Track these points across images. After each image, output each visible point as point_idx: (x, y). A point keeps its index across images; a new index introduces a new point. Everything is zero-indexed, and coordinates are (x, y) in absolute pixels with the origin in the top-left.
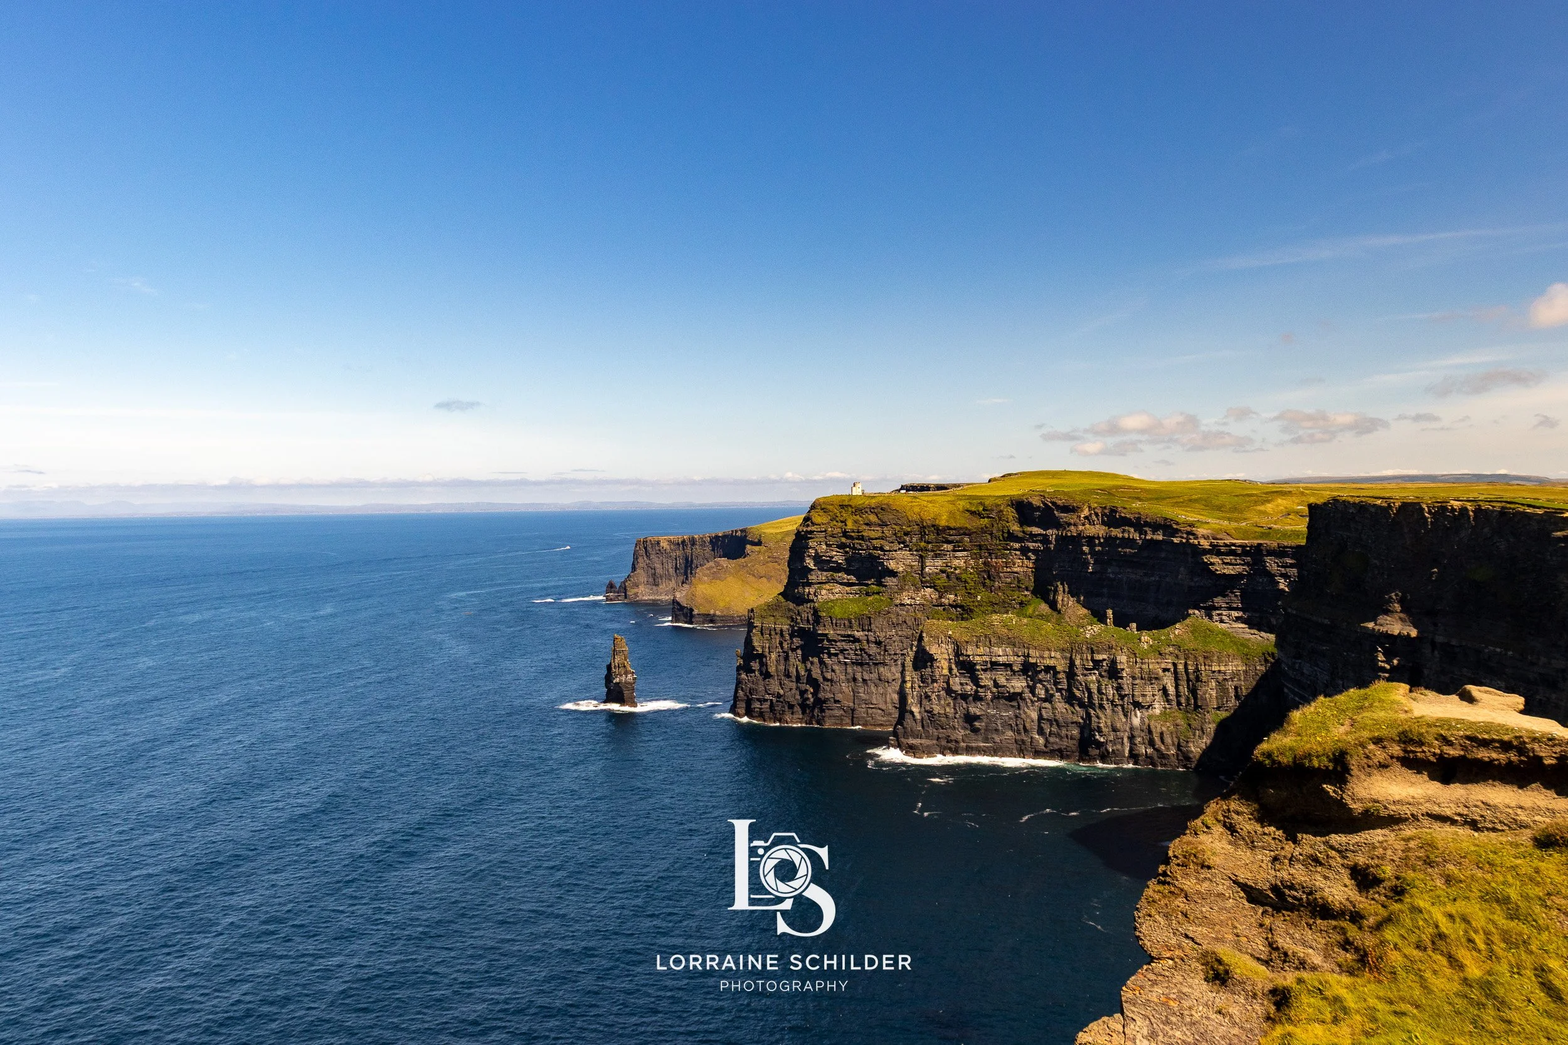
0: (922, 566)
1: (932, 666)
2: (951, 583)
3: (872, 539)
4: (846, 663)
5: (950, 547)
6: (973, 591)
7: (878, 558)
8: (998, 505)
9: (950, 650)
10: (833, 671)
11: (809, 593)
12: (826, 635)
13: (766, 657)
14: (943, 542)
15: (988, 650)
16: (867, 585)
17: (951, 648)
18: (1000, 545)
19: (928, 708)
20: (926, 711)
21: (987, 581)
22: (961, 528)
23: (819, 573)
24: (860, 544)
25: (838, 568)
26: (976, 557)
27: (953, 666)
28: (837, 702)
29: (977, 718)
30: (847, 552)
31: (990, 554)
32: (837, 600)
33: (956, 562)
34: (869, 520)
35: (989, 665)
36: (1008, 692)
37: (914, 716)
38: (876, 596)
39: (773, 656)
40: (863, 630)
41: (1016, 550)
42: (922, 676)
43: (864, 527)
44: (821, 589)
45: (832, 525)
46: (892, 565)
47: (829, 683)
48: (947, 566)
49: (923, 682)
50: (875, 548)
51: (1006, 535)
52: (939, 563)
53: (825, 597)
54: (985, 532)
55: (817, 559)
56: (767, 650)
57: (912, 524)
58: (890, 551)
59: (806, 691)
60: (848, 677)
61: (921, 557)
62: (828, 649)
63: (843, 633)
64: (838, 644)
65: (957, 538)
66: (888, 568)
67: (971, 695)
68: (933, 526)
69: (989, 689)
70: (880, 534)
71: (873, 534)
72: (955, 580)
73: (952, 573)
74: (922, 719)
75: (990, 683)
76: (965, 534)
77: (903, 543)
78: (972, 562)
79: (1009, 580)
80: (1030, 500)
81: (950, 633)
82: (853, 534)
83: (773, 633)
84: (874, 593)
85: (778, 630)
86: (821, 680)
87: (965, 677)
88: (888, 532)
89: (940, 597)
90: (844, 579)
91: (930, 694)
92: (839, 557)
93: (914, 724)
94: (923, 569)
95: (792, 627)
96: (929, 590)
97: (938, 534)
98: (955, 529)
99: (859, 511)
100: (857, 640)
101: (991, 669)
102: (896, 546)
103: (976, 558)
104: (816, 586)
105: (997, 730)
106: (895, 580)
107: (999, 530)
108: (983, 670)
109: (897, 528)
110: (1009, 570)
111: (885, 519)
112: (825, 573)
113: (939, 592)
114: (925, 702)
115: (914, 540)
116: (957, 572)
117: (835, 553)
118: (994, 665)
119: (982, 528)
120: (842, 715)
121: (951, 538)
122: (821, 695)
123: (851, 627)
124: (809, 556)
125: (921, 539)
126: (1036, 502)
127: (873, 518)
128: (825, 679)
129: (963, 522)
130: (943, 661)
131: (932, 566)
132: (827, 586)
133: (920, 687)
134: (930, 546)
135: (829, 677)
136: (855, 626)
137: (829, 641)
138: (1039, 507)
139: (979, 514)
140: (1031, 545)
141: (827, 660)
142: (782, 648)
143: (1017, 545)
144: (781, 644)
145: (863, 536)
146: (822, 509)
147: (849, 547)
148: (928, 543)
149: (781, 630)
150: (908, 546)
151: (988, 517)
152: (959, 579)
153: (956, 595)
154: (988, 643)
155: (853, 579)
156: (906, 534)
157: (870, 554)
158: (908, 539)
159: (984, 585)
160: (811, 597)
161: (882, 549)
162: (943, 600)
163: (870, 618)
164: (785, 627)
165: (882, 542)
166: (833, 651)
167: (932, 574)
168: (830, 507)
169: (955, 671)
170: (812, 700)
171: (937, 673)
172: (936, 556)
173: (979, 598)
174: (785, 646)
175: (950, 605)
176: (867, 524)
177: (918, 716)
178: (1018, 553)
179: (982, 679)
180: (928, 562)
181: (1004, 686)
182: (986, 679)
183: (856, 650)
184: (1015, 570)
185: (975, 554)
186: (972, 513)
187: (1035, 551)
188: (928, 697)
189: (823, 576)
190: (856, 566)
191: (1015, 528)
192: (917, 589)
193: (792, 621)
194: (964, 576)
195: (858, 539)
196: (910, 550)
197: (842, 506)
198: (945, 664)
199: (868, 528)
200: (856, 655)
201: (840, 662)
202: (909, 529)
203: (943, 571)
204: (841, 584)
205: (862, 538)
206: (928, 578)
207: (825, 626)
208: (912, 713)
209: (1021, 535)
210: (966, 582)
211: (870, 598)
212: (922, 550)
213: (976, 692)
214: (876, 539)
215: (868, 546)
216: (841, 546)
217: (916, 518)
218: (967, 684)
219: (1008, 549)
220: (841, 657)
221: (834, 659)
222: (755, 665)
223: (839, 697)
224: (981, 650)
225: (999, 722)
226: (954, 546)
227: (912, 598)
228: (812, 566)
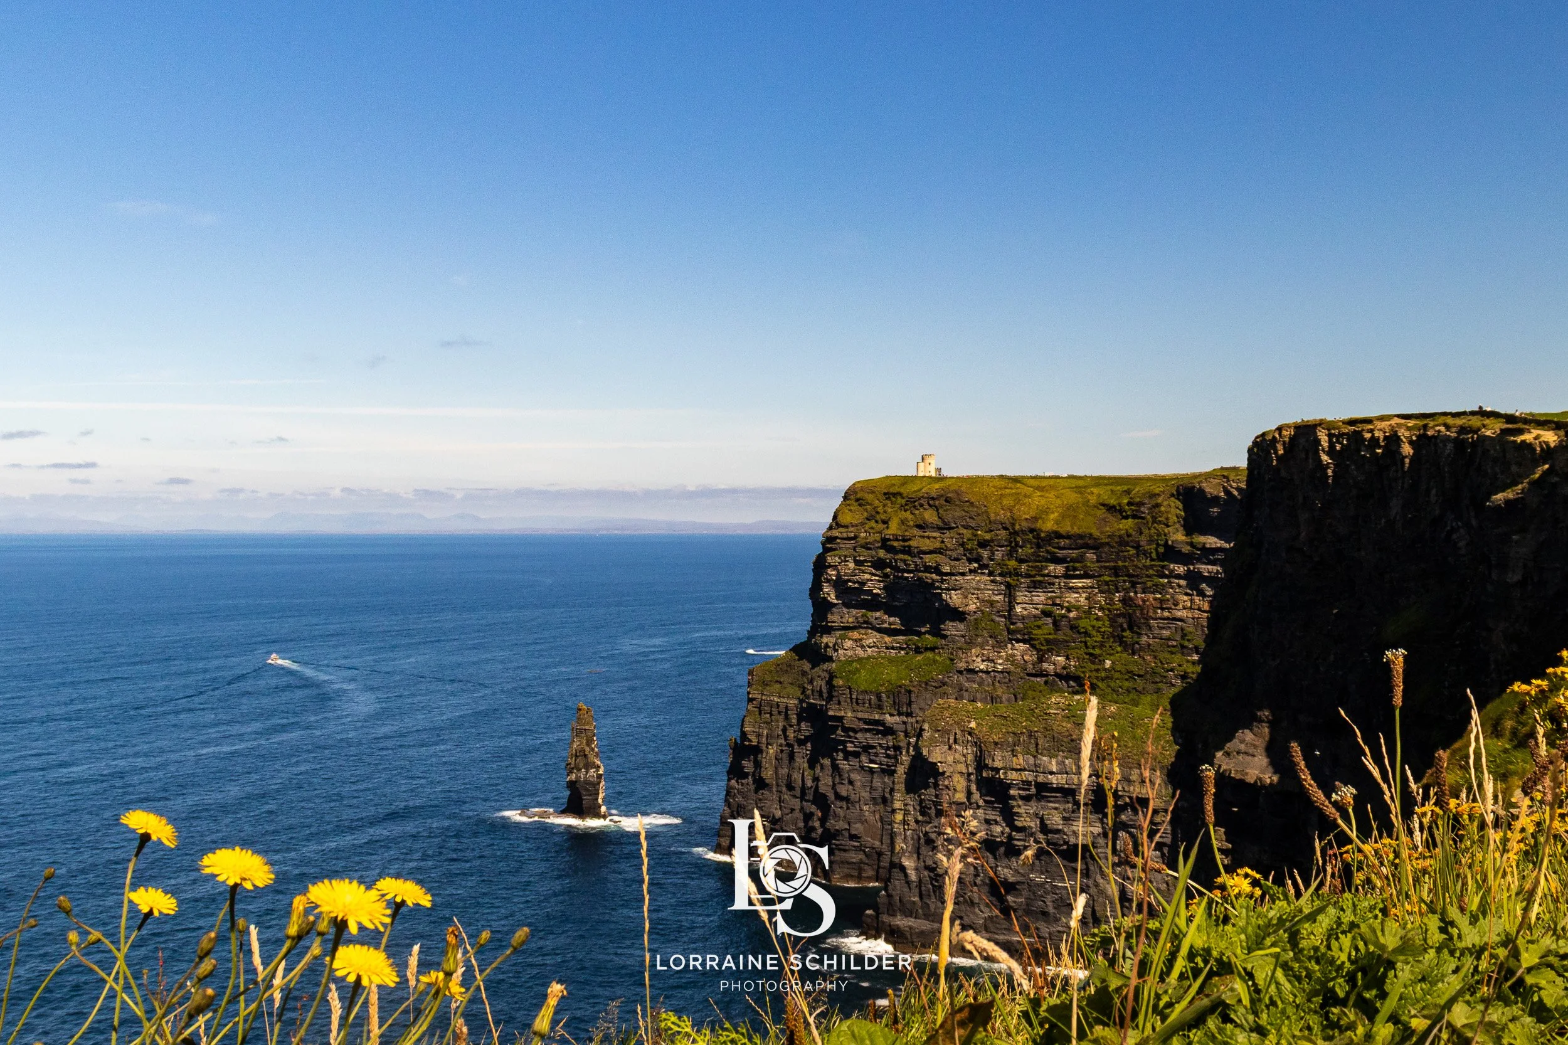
0: (1010, 602)
1: (936, 785)
2: (1060, 636)
3: (925, 553)
4: (871, 770)
5: (1060, 569)
6: (1097, 651)
7: (932, 585)
8: (1153, 496)
9: (970, 757)
10: (851, 782)
11: (827, 646)
12: (840, 719)
13: (761, 751)
14: (1047, 560)
15: (1031, 760)
16: (919, 634)
17: (970, 751)
18: (1152, 567)
19: (930, 863)
20: (927, 868)
21: (1127, 633)
22: (1080, 536)
23: (845, 610)
24: (904, 561)
25: (873, 604)
26: (1107, 589)
27: (974, 787)
28: (853, 837)
29: (1011, 887)
30: (886, 576)
31: (1134, 585)
32: (869, 658)
33: (1072, 597)
34: (924, 520)
35: (1033, 790)
36: (1066, 843)
37: (906, 875)
38: (930, 655)
39: (772, 751)
40: (900, 714)
41: (1178, 577)
42: (921, 801)
43: (917, 532)
44: (843, 638)
45: (867, 527)
46: (954, 599)
47: (844, 805)
48: (1054, 604)
49: (923, 814)
50: (928, 569)
51: (1161, 550)
52: (1040, 597)
53: (849, 653)
54: (1127, 544)
55: (840, 584)
56: (764, 740)
57: (994, 526)
58: (951, 574)
59: (812, 814)
60: (875, 795)
61: (1008, 586)
62: (844, 743)
63: (866, 716)
64: (859, 735)
65: (1074, 553)
66: (948, 605)
67: (1002, 843)
68: (1032, 531)
69: (1032, 834)
70: (937, 545)
71: (926, 545)
72: (1069, 632)
73: (1063, 616)
74: (920, 881)
75: (1034, 824)
76: (1087, 546)
77: (977, 560)
78: (1100, 598)
79: (1166, 633)
80: (1204, 485)
81: (973, 725)
82: (895, 544)
83: (775, 711)
84: (927, 649)
85: (782, 706)
86: (831, 797)
87: (994, 809)
88: (950, 540)
89: (1041, 660)
90: (883, 622)
91: (933, 836)
92: (875, 586)
93: (906, 889)
94: (1011, 608)
95: (801, 701)
96: (1021, 646)
97: (1039, 546)
98: (1068, 537)
99: (912, 503)
100: (889, 731)
101: (1039, 797)
102: (964, 567)
103: (1109, 591)
104: (838, 633)
105: (1045, 914)
106: (961, 626)
107: (1151, 541)
108: (1022, 798)
109: (967, 533)
110: (1166, 614)
111: (948, 517)
112: (854, 612)
113: (1038, 650)
114: (924, 850)
115: (998, 555)
116: (1072, 615)
117: (867, 576)
118: (1043, 791)
119: (1120, 537)
120: (861, 862)
121: (1061, 553)
122: (831, 823)
123: (880, 707)
124: (828, 581)
125: (1010, 555)
126: (1212, 489)
127: (930, 516)
128: (838, 797)
129: (1087, 525)
130: (956, 777)
131: (1029, 603)
132: (855, 635)
133: (917, 822)
134: (1024, 567)
135: (844, 794)
136: (887, 707)
137: (846, 730)
138: (1217, 498)
139: (1121, 511)
140: (1206, 569)
141: (844, 765)
142: (786, 737)
143: (1181, 569)
144: (784, 730)
145: (909, 547)
146: (857, 500)
147: (890, 566)
148: (1021, 561)
149: (787, 708)
150: (986, 566)
151: (1134, 517)
152: (1073, 628)
153: (1068, 658)
154: (1032, 748)
155: (895, 622)
156: (983, 544)
157: (920, 579)
158: (985, 554)
159: (1121, 640)
160: (830, 652)
161: (936, 569)
162: (1045, 665)
163: (910, 692)
164: (793, 702)
165: (939, 558)
166: (850, 747)
167: (1028, 617)
168: (870, 497)
169: (976, 796)
170: (820, 831)
171: (945, 798)
172: (1035, 586)
173: (1108, 663)
174: (791, 734)
175: (1057, 675)
176: (919, 527)
177: (913, 875)
178: (1183, 583)
179: (1018, 814)
180: (1021, 596)
181: (1058, 831)
182: (1026, 814)
183: (888, 748)
184: (1179, 614)
185: (1107, 583)
186: (1111, 509)
187: (1211, 580)
188: (930, 842)
189: (850, 616)
190: (902, 600)
191: (1178, 536)
192: (1000, 645)
193: (803, 693)
194: (1084, 623)
195: (903, 552)
196: (991, 574)
197: (889, 495)
198: (960, 783)
199: (919, 533)
200: (888, 756)
201: (862, 767)
202: (987, 537)
203: (1046, 614)
204: (880, 631)
205: (907, 551)
206: (1020, 625)
207: (839, 703)
208: (903, 869)
209: (1186, 549)
210: (1086, 634)
211: (919, 658)
212: (1010, 574)
213: (1010, 838)
214: (930, 552)
215: (916, 565)
216: (879, 564)
217: (1003, 516)
218: (996, 822)
219: (1165, 576)
220: (864, 758)
221: (854, 762)
222: (748, 765)
223: (857, 828)
224: (1020, 761)
225: (1049, 899)
226: (1067, 568)
227: (989, 660)
228: (832, 598)
